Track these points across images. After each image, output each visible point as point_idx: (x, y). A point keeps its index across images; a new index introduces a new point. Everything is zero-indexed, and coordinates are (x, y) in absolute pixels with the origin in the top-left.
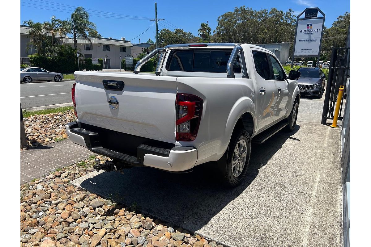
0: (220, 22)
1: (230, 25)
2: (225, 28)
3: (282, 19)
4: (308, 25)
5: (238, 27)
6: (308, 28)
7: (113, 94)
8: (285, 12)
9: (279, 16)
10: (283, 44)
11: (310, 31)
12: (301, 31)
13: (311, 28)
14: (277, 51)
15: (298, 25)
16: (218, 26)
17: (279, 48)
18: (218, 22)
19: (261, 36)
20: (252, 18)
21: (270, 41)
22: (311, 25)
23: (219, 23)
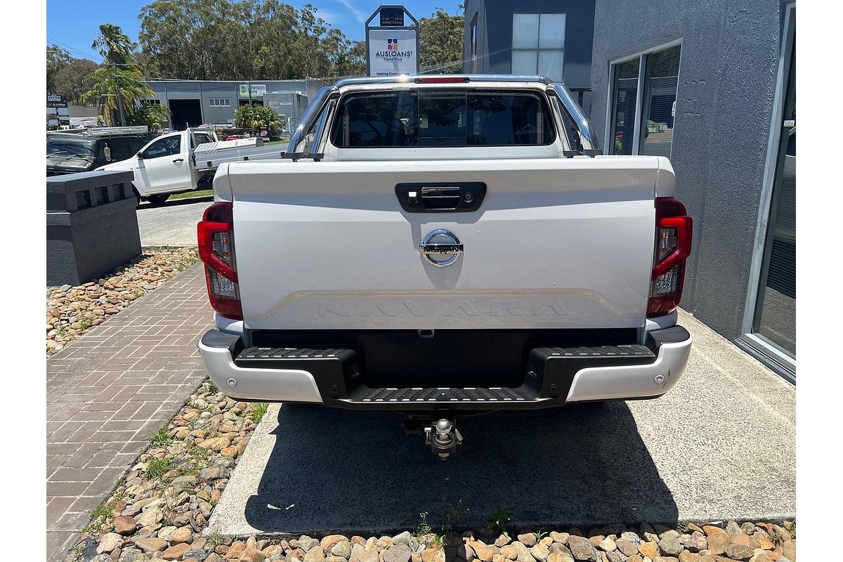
0: (147, 22)
1: (174, 32)
2: (163, 40)
3: (296, 24)
4: (390, 41)
5: (196, 37)
6: (390, 47)
7: (436, 225)
8: (299, 9)
9: (288, 19)
10: (310, 82)
11: (394, 54)
12: (378, 54)
13: (396, 47)
14: (301, 98)
15: (370, 40)
16: (142, 33)
17: (303, 89)
18: (141, 22)
19: (257, 63)
20: (227, 17)
21: (278, 73)
22: (395, 41)
23: (143, 25)
